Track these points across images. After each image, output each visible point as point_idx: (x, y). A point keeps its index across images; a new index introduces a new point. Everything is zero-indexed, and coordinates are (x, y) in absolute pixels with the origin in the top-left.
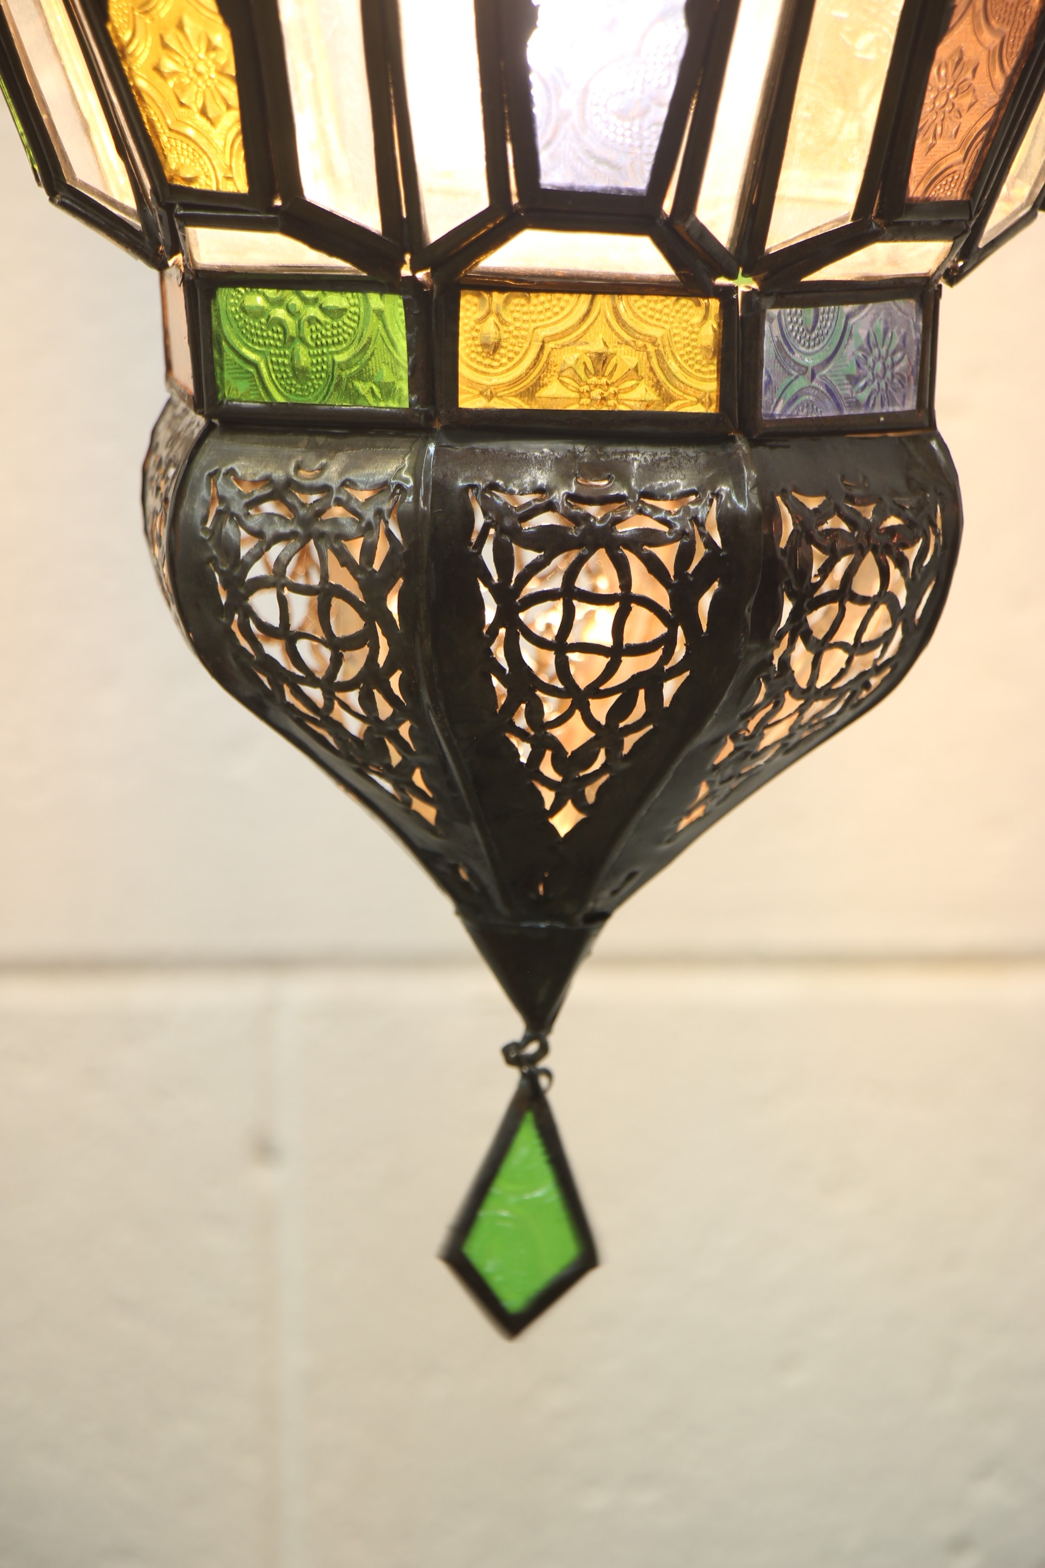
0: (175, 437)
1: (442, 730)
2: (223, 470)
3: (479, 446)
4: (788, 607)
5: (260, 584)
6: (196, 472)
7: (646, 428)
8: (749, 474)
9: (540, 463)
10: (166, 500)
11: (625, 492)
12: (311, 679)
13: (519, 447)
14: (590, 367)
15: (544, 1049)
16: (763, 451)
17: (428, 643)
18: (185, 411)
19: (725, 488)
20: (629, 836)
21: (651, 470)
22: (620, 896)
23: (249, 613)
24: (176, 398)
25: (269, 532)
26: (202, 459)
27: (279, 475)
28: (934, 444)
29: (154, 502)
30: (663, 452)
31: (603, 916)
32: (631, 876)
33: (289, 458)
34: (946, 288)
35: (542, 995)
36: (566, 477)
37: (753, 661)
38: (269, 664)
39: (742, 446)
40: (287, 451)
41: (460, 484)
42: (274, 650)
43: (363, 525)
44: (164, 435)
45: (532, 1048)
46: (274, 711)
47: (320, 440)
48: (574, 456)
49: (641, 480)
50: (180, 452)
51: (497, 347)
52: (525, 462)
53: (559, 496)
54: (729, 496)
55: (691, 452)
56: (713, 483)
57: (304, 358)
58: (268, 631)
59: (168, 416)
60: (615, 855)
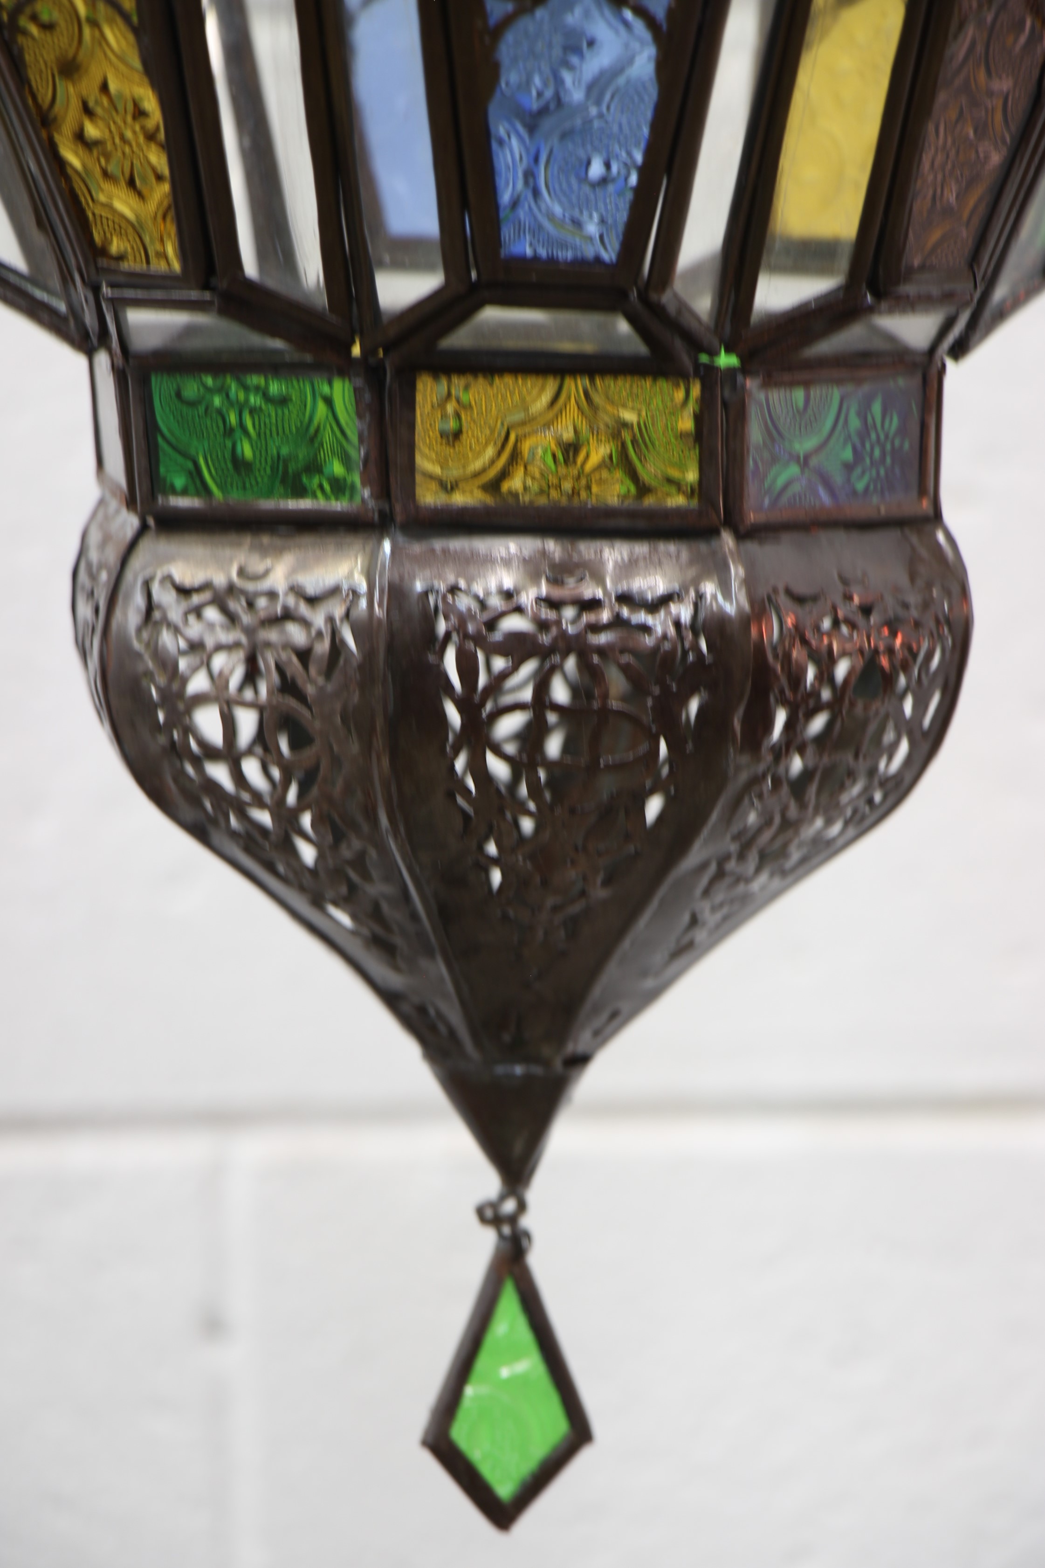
0: (106, 539)
1: (404, 859)
2: (159, 576)
3: (438, 544)
4: (781, 718)
5: (200, 699)
6: (129, 575)
7: (623, 523)
8: (736, 571)
9: (507, 562)
10: (97, 611)
11: (600, 594)
12: (258, 800)
13: (482, 545)
14: (560, 456)
15: (522, 1207)
16: (752, 547)
17: (386, 762)
18: (117, 512)
19: (709, 588)
20: (612, 971)
21: (628, 568)
22: (602, 1037)
23: (189, 729)
24: (108, 496)
25: (210, 643)
26: (137, 562)
27: (220, 580)
28: (941, 537)
29: (85, 610)
30: (641, 549)
31: (581, 1060)
32: (614, 1015)
33: (231, 561)
34: (950, 364)
35: (518, 1147)
36: (534, 577)
37: (744, 777)
38: (212, 787)
39: (728, 540)
40: (227, 552)
41: (419, 586)
42: (219, 773)
43: (313, 633)
44: (95, 538)
45: (509, 1206)
46: (217, 837)
47: (266, 539)
48: (544, 553)
49: (617, 580)
50: (112, 556)
51: (457, 435)
52: (488, 561)
53: (527, 598)
54: (714, 597)
55: (672, 547)
56: (696, 582)
57: (247, 451)
58: (211, 753)
59: (100, 515)
60: (597, 992)
